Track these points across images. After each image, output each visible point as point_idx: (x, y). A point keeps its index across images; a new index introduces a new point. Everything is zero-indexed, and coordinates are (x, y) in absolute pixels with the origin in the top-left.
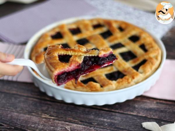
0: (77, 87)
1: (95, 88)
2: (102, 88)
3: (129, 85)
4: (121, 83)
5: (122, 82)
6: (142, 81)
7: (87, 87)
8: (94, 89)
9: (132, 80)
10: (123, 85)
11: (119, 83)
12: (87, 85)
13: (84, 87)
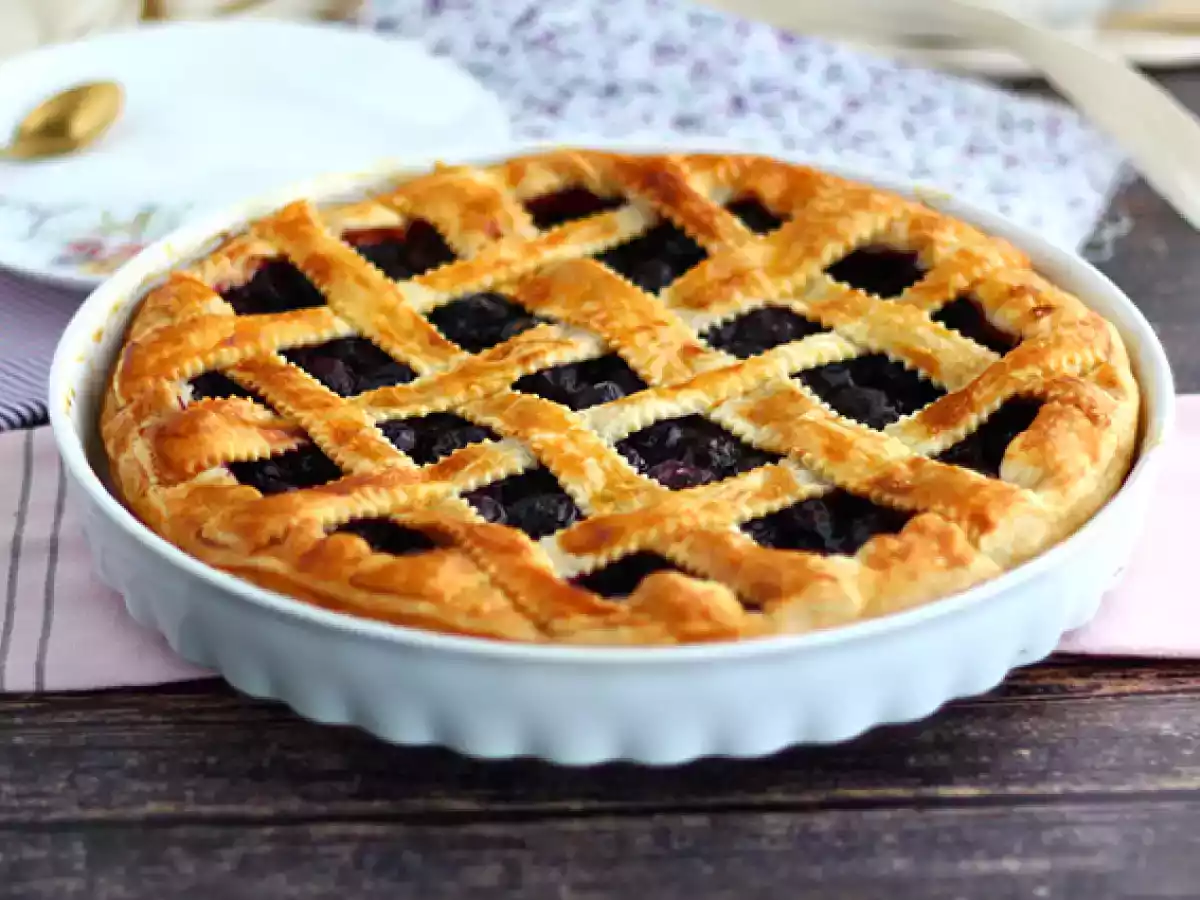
0: (558, 624)
1: (706, 615)
2: (756, 618)
3: (963, 575)
4: (897, 568)
5: (903, 555)
6: (1052, 542)
7: (641, 617)
8: (702, 626)
9: (975, 543)
10: (913, 576)
11: (879, 563)
12: (637, 598)
13: (612, 618)
